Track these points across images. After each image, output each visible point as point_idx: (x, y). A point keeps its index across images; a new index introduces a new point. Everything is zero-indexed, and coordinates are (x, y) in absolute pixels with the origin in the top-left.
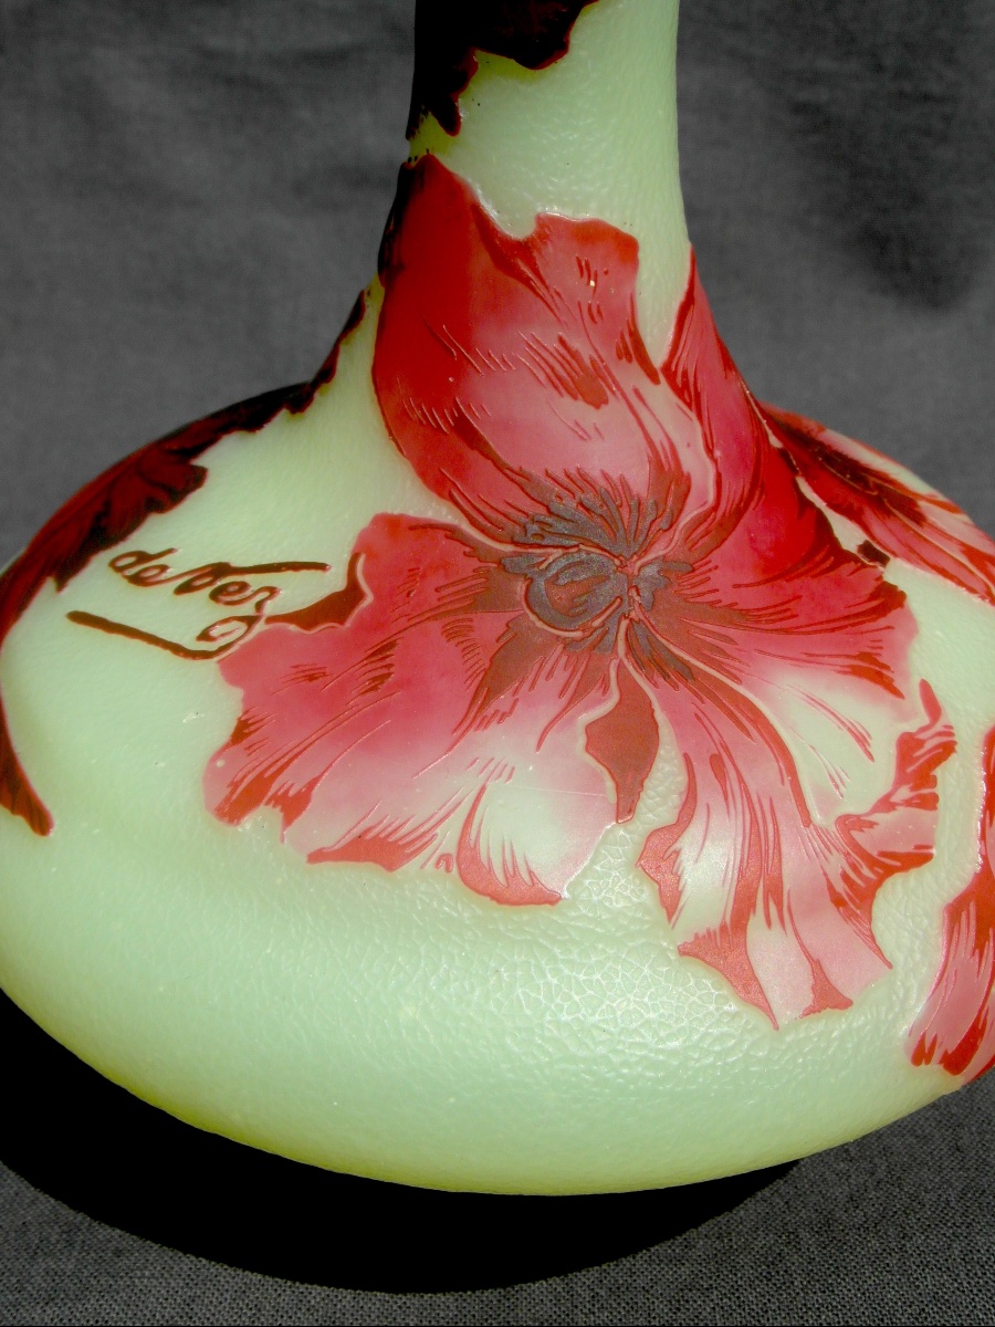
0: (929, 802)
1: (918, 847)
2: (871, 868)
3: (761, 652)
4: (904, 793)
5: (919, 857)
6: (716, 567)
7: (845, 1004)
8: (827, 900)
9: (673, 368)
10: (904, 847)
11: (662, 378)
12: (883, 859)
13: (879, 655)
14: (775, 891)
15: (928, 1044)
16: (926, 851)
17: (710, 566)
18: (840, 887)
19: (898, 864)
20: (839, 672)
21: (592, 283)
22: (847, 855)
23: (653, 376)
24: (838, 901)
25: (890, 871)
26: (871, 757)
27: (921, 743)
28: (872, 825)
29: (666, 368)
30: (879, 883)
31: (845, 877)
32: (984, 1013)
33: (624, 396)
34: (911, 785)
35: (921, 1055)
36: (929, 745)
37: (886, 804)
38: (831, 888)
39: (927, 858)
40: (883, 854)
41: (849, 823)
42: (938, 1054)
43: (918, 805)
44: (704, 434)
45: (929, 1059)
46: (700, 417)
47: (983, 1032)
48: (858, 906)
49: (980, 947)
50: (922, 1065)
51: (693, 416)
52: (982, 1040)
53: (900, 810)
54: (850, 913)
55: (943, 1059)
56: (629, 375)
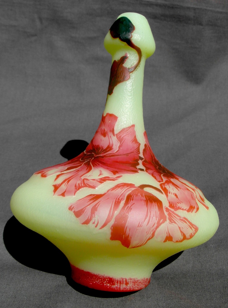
0: (101, 182)
2: (83, 185)
3: (101, 166)
4: (99, 180)
5: (93, 187)
7: (64, 196)
8: (75, 185)
9: (118, 135)
10: (91, 185)
11: (115, 136)
12: (86, 185)
14: (68, 182)
15: (72, 207)
16: (95, 187)
18: (77, 185)
19: (88, 186)
20: (109, 171)
21: (110, 122)
22: (82, 181)
23: (114, 135)
24: (76, 186)
26: (99, 176)
27: (110, 178)
28: (88, 180)
29: (116, 135)
30: (83, 187)
31: (79, 184)
32: (84, 209)
33: (108, 136)
35: (70, 208)
37: (94, 180)
38: (76, 184)
41: (86, 179)
42: (73, 210)
43: (99, 182)
44: (120, 145)
45: (71, 211)
46: (120, 143)
47: (83, 212)
48: (78, 188)
49: (91, 200)
50: (70, 211)
51: (119, 142)
52: (83, 213)
53: (95, 181)
54: (76, 188)
55: (74, 212)
56: (110, 134)
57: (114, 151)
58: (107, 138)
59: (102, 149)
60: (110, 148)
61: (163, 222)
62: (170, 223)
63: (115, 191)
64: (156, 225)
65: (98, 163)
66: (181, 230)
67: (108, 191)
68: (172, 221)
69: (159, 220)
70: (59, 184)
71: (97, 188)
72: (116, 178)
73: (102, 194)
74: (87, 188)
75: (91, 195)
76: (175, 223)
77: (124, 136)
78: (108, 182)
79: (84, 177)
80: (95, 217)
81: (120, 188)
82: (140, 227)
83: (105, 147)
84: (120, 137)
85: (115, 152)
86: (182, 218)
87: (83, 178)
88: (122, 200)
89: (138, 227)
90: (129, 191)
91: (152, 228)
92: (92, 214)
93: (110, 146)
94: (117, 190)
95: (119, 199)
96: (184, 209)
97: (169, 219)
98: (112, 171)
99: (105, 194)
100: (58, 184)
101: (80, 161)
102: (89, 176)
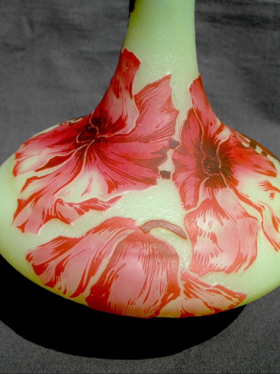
0: (81, 213)
1: (67, 218)
2: (54, 213)
3: (98, 165)
4: (78, 207)
5: (66, 221)
6: (113, 146)
7: (23, 231)
8: (42, 211)
9: (138, 97)
10: (65, 216)
11: (133, 98)
12: (58, 214)
13: (120, 185)
14: (36, 201)
15: (31, 256)
16: (69, 221)
17: (112, 145)
18: (46, 211)
19: (60, 217)
20: (105, 180)
21: (127, 68)
22: (53, 206)
23: (131, 97)
24: (43, 213)
25: (57, 217)
26: (82, 195)
27: (97, 203)
28: (63, 205)
29: (136, 96)
30: (54, 217)
31: (48, 210)
32: (46, 265)
33: (122, 98)
34: (81, 206)
35: (28, 258)
36: (97, 204)
37: (71, 205)
38: (44, 209)
39: (69, 223)
40: (59, 212)
41: (60, 201)
42: (32, 262)
43: (77, 211)
44: (139, 118)
45: (30, 261)
46: (140, 113)
47: (45, 269)
48: (46, 218)
49: (57, 249)
50: (28, 261)
51: (138, 112)
52: (44, 271)
53: (72, 208)
54: (43, 218)
55: (33, 265)
56: (125, 94)
57: (127, 130)
58: (120, 100)
59: (111, 123)
60: (121, 123)
61: (174, 298)
62: (188, 298)
63: (99, 234)
64: (159, 303)
65: (96, 154)
66: (209, 305)
67: (88, 233)
68: (191, 295)
69: (166, 297)
70: (25, 201)
71: (72, 224)
72: (106, 205)
73: (78, 237)
74: (58, 221)
75: (60, 238)
76: (196, 297)
77: (147, 101)
78: (92, 212)
79: (59, 195)
80: (60, 281)
81: (108, 230)
82: (132, 304)
83: (115, 119)
84: (141, 101)
85: (128, 133)
86: (212, 288)
87: (56, 197)
88: (105, 256)
89: (128, 304)
90: (122, 235)
91: (154, 307)
92: (57, 276)
93: (123, 118)
94: (102, 233)
95: (100, 254)
96: (222, 268)
97: (185, 292)
98: (108, 183)
99: (82, 238)
100: (24, 199)
101: (76, 143)
102: (67, 194)
